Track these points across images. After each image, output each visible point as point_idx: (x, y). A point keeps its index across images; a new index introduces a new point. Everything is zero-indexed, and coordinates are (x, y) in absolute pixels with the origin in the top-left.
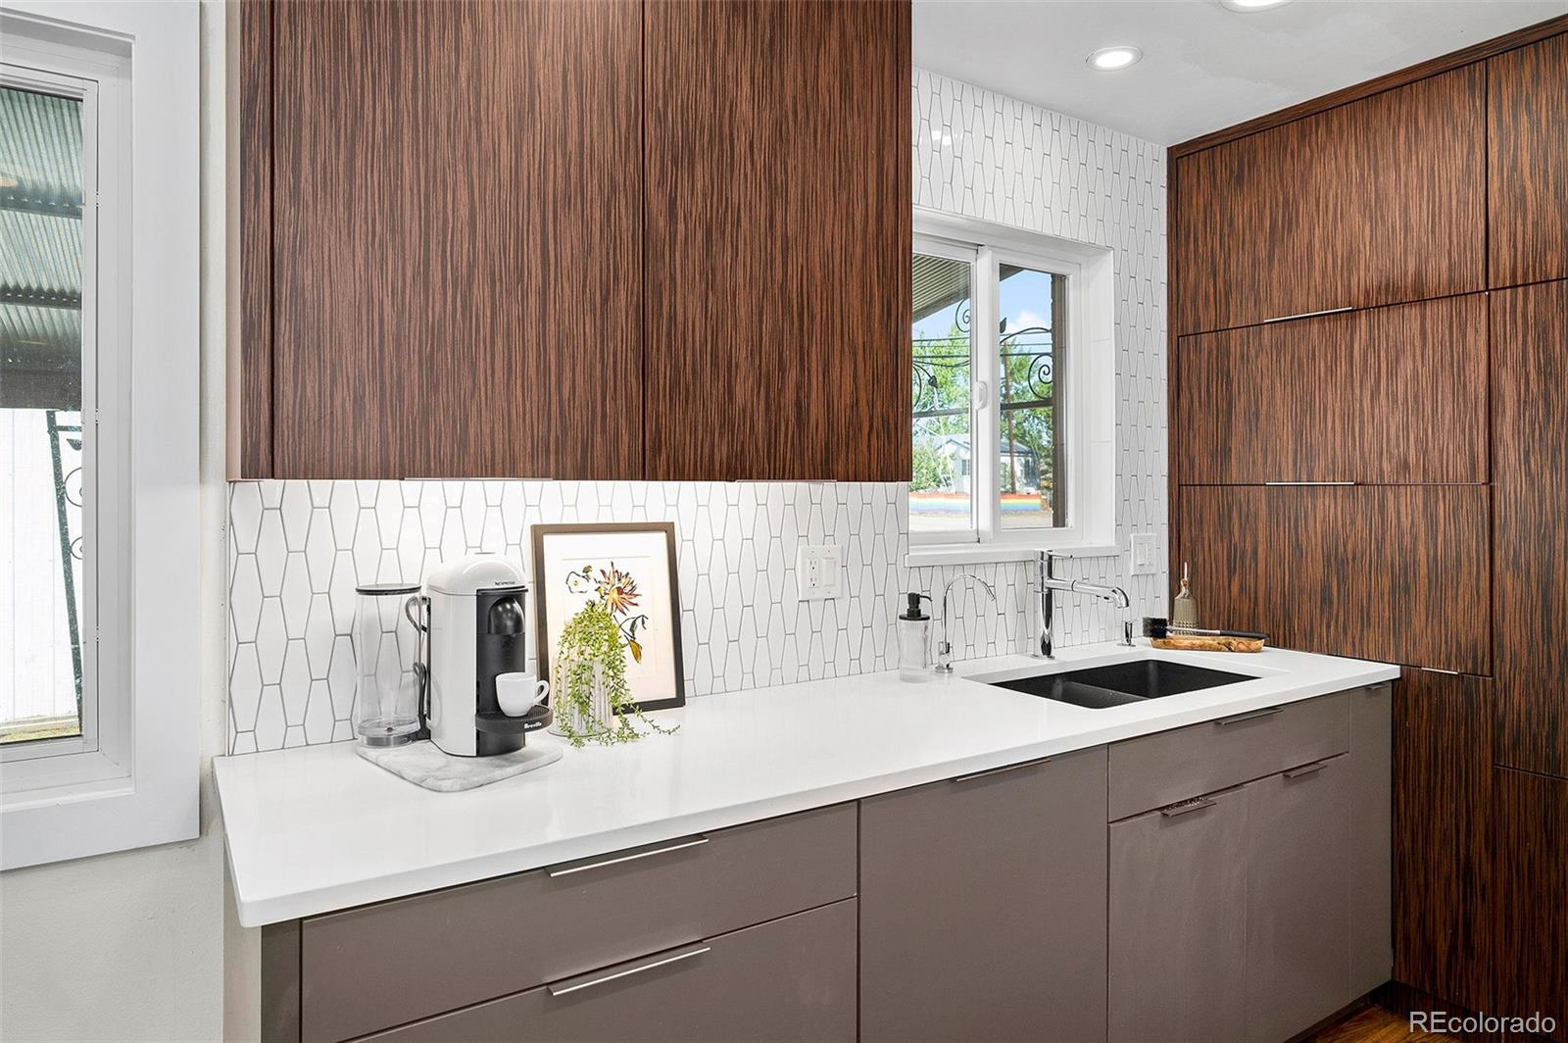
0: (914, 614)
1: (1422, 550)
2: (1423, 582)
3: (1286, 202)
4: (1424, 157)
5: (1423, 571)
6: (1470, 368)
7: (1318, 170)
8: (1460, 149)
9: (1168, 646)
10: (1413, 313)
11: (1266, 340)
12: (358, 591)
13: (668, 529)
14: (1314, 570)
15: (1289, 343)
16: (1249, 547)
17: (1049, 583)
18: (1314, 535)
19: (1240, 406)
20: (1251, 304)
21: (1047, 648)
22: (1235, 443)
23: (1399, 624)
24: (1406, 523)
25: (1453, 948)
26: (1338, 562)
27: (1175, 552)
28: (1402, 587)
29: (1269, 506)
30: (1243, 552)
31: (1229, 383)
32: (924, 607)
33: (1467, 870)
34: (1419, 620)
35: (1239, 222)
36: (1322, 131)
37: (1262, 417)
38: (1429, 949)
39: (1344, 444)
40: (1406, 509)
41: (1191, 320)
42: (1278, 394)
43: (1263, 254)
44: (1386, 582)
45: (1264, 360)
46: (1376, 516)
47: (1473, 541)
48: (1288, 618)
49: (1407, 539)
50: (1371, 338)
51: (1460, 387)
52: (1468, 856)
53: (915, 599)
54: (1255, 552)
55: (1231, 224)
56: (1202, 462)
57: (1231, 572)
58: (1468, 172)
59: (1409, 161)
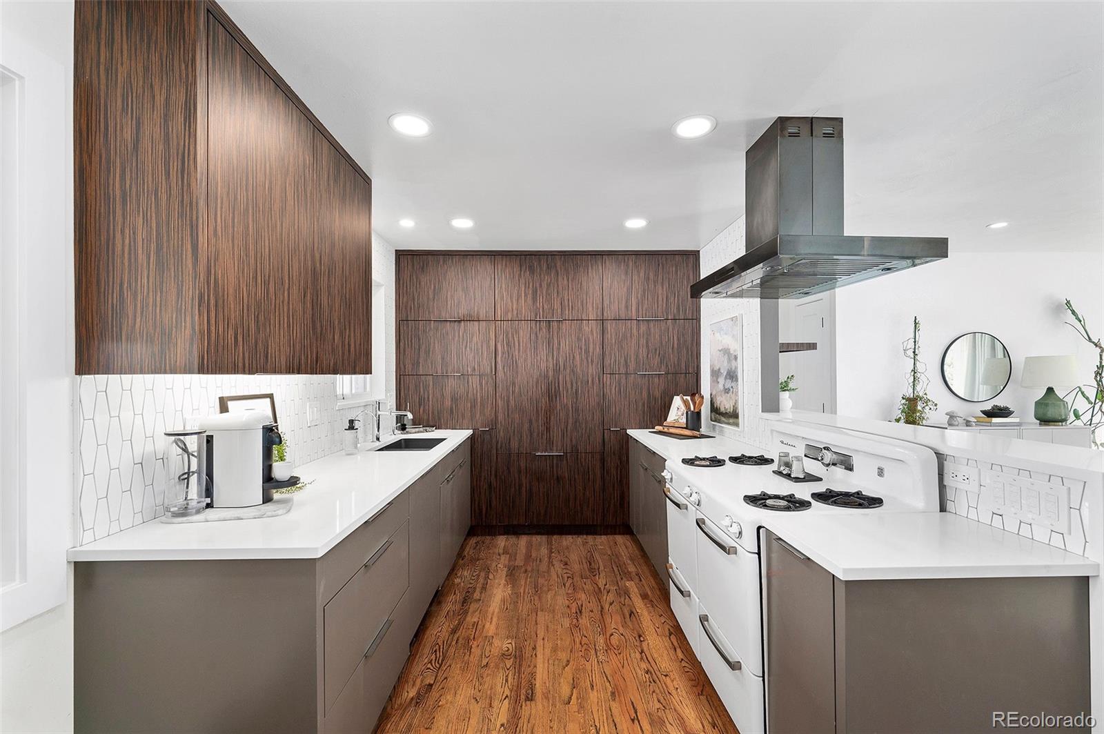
0: (351, 426)
1: (479, 394)
2: (479, 404)
3: (439, 281)
4: (479, 279)
5: (479, 400)
6: (491, 342)
7: (449, 273)
8: (489, 279)
9: (408, 433)
10: (476, 323)
11: (432, 326)
12: (165, 434)
13: (271, 396)
14: (448, 403)
15: (439, 328)
16: (426, 396)
17: (379, 413)
18: (448, 392)
19: (423, 347)
20: (427, 312)
21: (378, 439)
22: (421, 361)
23: (472, 417)
24: (475, 386)
25: (487, 508)
26: (455, 399)
27: (398, 400)
28: (473, 406)
29: (433, 382)
30: (424, 398)
31: (419, 340)
32: (356, 425)
33: (490, 486)
34: (478, 416)
35: (423, 283)
36: (450, 261)
37: (431, 353)
38: (481, 511)
39: (457, 362)
40: (474, 381)
41: (405, 315)
42: (436, 345)
43: (431, 297)
44: (469, 405)
45: (432, 333)
46: (466, 385)
47: (491, 390)
48: (439, 419)
49: (475, 391)
50: (465, 329)
51: (488, 347)
52: (491, 482)
53: (351, 422)
54: (428, 398)
55: (420, 284)
56: (409, 367)
57: (420, 405)
58: (490, 286)
59: (475, 278)
